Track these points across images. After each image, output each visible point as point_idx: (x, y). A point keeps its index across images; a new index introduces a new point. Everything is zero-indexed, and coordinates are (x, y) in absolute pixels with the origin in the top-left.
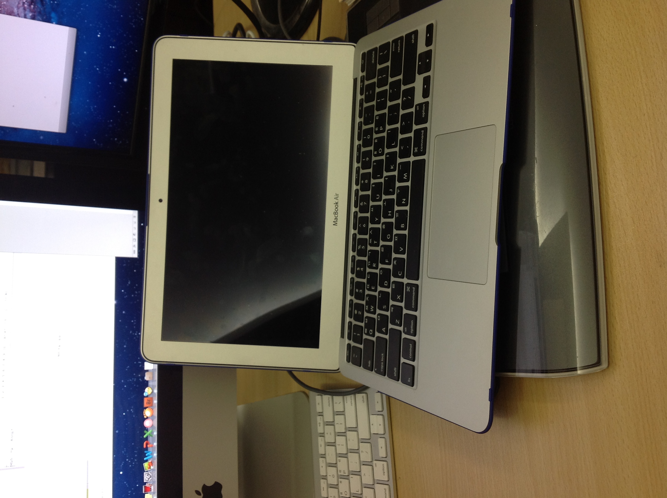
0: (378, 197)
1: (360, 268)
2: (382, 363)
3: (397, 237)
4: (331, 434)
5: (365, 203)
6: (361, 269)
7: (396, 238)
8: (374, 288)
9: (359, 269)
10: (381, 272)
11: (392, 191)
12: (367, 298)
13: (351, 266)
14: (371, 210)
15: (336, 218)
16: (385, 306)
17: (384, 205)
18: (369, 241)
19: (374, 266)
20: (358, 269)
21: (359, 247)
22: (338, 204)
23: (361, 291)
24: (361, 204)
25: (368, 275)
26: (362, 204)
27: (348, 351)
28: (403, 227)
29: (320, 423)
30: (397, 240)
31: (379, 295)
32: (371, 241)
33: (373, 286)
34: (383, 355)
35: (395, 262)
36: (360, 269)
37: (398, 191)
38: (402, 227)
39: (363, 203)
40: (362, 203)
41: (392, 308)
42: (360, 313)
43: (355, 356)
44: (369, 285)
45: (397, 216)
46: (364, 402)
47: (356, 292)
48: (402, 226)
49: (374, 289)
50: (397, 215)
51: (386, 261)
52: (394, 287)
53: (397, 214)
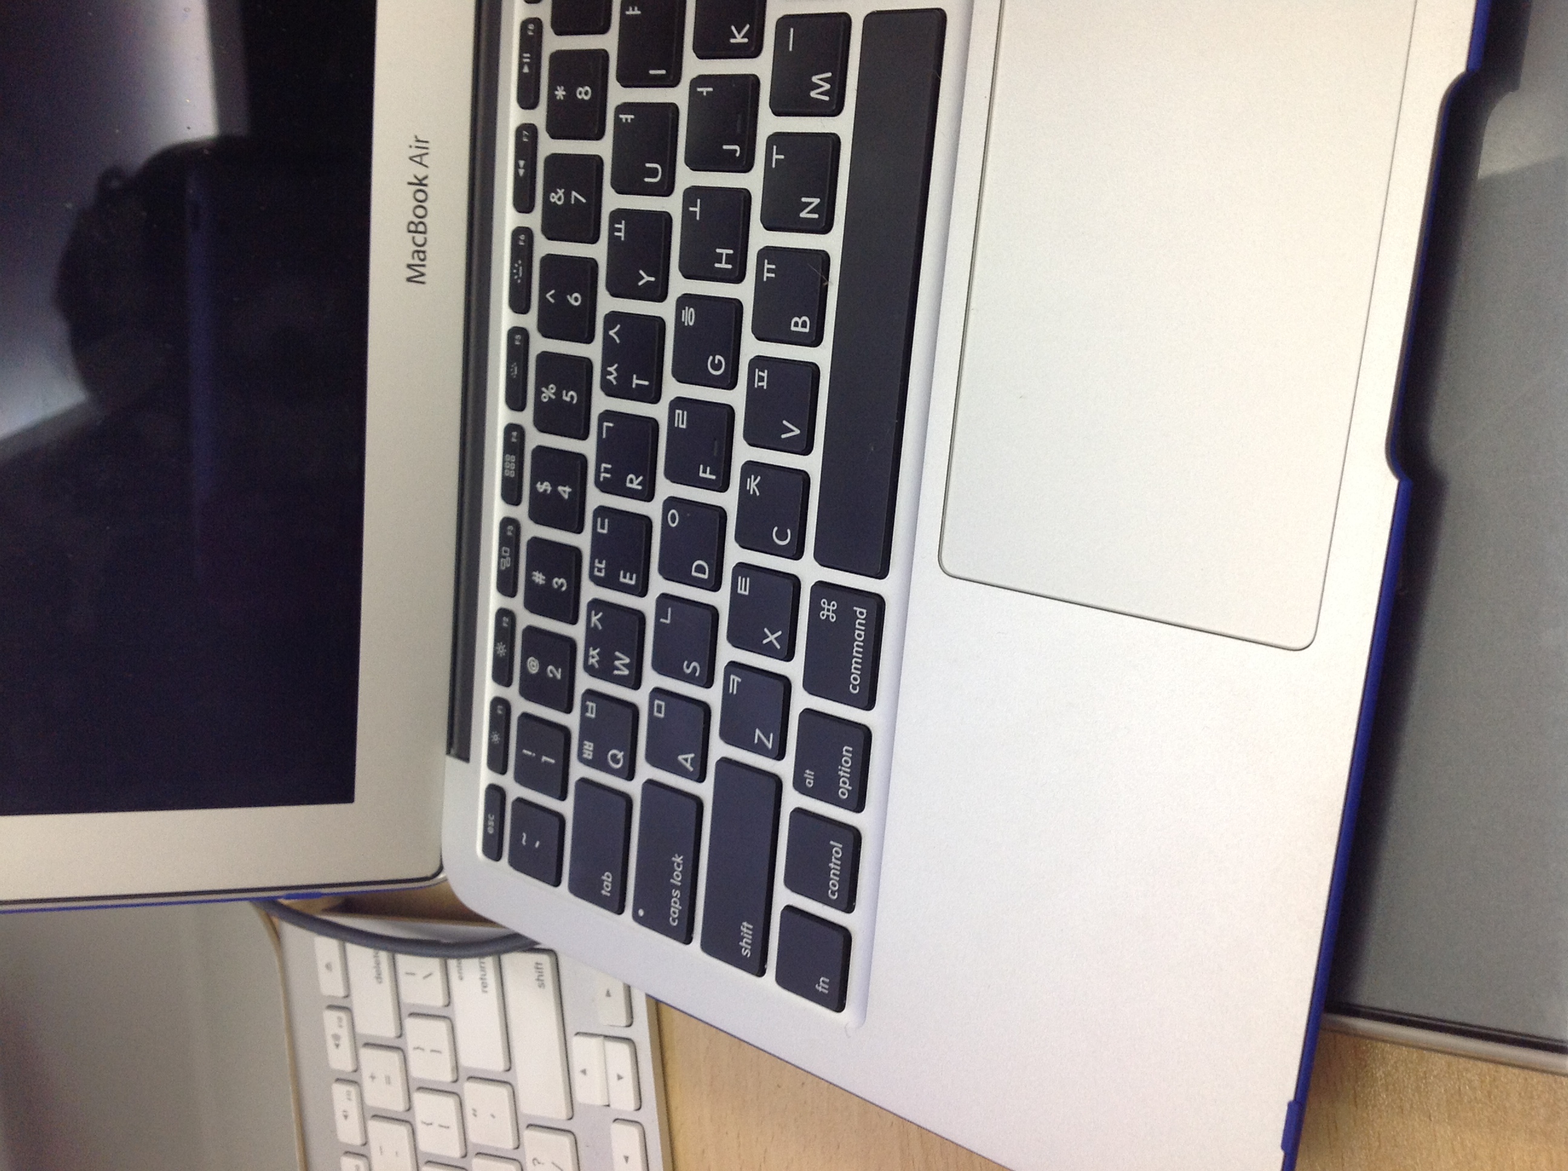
0: (653, 173)
1: (554, 486)
2: (676, 893)
3: (765, 375)
4: (388, 1080)
5: (574, 193)
6: (560, 488)
7: (761, 379)
8: (631, 579)
9: (549, 489)
10: (673, 515)
11: (738, 154)
12: (594, 619)
13: (504, 469)
14: (612, 230)
15: (418, 252)
16: (694, 664)
17: (687, 215)
18: (605, 373)
19: (635, 486)
20: (544, 487)
21: (549, 393)
22: (425, 185)
23: (558, 581)
24: (557, 198)
25: (599, 520)
26: (559, 199)
27: (492, 818)
28: (799, 329)
29: (336, 1037)
30: (764, 384)
31: (660, 612)
32: (615, 374)
33: (630, 570)
34: (678, 859)
35: (753, 485)
36: (555, 490)
37: (775, 157)
38: (793, 328)
39: (567, 195)
40: (561, 192)
41: (735, 679)
42: (554, 672)
43: (531, 841)
44: (603, 566)
45: (766, 275)
46: (542, 985)
47: (534, 581)
48: (796, 324)
49: (633, 582)
50: (769, 271)
51: (701, 475)
52: (744, 591)
53: (767, 266)
